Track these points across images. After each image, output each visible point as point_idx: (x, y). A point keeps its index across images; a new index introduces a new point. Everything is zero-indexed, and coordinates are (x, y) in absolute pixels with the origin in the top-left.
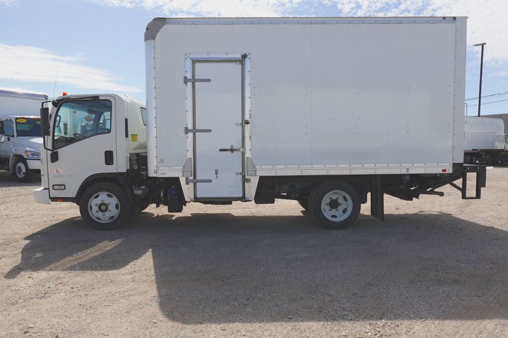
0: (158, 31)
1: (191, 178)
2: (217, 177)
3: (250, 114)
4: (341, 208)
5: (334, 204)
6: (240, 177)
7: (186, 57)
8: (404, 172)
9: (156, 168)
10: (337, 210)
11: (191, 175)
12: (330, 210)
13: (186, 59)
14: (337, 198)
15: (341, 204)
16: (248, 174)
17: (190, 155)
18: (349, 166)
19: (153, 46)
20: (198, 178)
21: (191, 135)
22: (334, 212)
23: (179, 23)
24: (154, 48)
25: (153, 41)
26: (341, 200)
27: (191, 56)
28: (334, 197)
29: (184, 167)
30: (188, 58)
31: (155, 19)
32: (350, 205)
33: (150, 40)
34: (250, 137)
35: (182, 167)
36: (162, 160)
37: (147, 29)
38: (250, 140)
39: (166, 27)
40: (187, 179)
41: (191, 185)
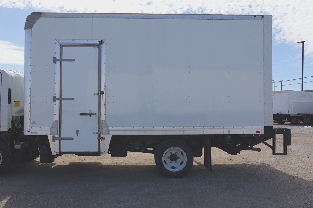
0: (34, 22)
1: (57, 136)
2: (78, 136)
3: (105, 87)
4: (179, 161)
5: (173, 158)
6: (97, 135)
7: (56, 42)
8: (226, 133)
9: (29, 128)
10: (176, 162)
11: (57, 134)
12: (171, 162)
13: (56, 43)
14: (176, 153)
15: (179, 158)
16: (102, 134)
17: (57, 118)
18: (182, 128)
19: (30, 34)
20: (63, 136)
21: (58, 102)
22: (173, 164)
23: (51, 16)
24: (31, 35)
25: (31, 29)
26: (179, 155)
27: (59, 42)
28: (174, 152)
29: (52, 128)
30: (57, 43)
31: (33, 13)
32: (185, 158)
33: (28, 29)
34: (105, 105)
35: (50, 128)
36: (34, 122)
37: (27, 20)
38: (105, 107)
39: (41, 19)
40: (54, 137)
41: (57, 141)
